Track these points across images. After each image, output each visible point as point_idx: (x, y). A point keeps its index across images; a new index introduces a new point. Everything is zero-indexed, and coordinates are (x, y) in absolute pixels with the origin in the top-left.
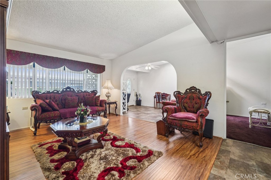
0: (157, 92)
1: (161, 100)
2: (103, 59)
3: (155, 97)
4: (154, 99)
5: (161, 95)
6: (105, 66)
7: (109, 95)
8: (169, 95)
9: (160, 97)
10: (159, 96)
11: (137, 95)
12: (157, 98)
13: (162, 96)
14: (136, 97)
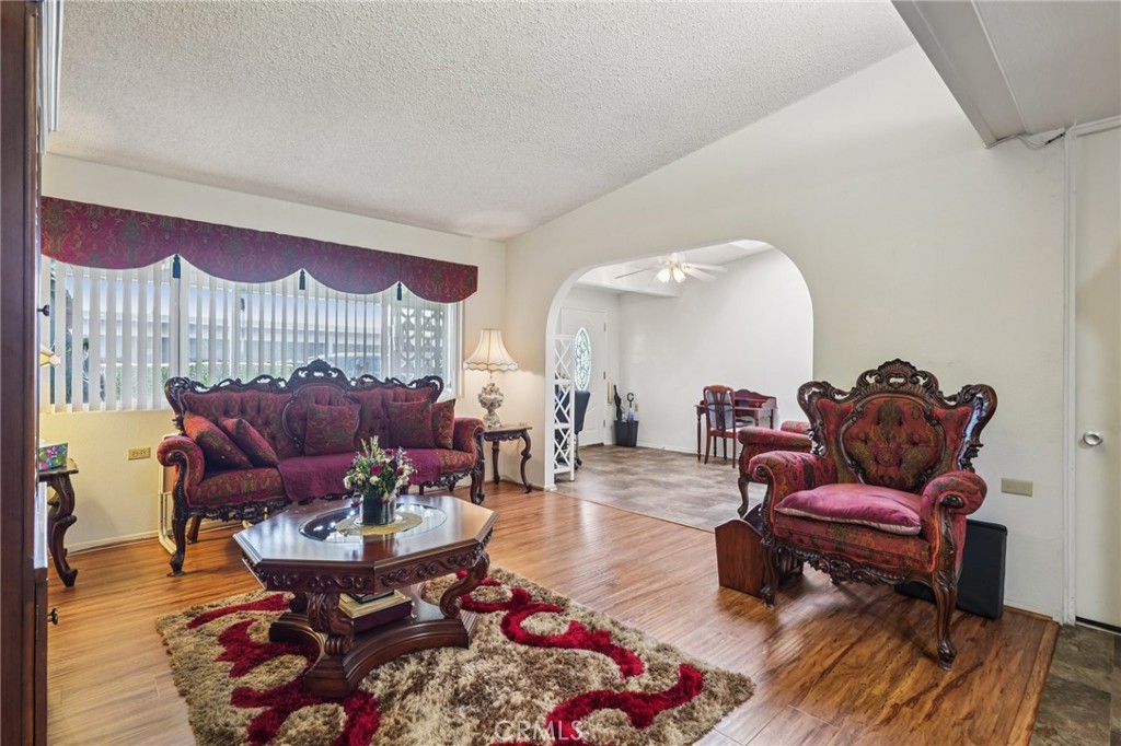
0: (710, 385)
1: (729, 422)
2: (471, 237)
3: (702, 409)
4: (699, 419)
5: (728, 398)
6: (476, 268)
7: (493, 396)
8: (767, 398)
9: (726, 408)
10: (720, 404)
11: (618, 400)
12: (713, 415)
13: (737, 403)
14: (612, 409)
